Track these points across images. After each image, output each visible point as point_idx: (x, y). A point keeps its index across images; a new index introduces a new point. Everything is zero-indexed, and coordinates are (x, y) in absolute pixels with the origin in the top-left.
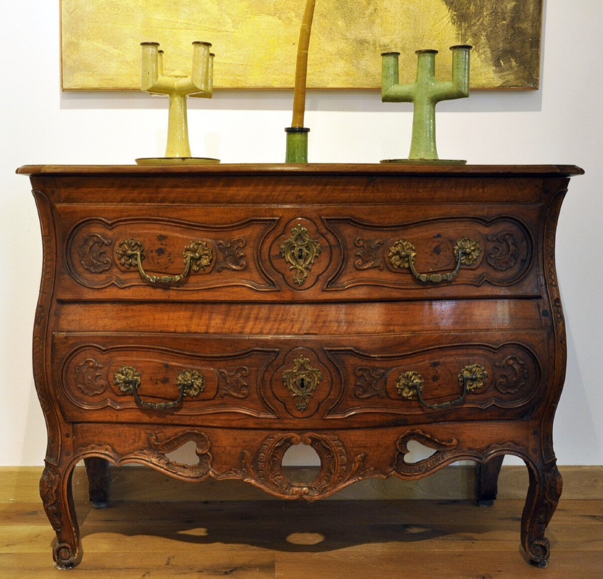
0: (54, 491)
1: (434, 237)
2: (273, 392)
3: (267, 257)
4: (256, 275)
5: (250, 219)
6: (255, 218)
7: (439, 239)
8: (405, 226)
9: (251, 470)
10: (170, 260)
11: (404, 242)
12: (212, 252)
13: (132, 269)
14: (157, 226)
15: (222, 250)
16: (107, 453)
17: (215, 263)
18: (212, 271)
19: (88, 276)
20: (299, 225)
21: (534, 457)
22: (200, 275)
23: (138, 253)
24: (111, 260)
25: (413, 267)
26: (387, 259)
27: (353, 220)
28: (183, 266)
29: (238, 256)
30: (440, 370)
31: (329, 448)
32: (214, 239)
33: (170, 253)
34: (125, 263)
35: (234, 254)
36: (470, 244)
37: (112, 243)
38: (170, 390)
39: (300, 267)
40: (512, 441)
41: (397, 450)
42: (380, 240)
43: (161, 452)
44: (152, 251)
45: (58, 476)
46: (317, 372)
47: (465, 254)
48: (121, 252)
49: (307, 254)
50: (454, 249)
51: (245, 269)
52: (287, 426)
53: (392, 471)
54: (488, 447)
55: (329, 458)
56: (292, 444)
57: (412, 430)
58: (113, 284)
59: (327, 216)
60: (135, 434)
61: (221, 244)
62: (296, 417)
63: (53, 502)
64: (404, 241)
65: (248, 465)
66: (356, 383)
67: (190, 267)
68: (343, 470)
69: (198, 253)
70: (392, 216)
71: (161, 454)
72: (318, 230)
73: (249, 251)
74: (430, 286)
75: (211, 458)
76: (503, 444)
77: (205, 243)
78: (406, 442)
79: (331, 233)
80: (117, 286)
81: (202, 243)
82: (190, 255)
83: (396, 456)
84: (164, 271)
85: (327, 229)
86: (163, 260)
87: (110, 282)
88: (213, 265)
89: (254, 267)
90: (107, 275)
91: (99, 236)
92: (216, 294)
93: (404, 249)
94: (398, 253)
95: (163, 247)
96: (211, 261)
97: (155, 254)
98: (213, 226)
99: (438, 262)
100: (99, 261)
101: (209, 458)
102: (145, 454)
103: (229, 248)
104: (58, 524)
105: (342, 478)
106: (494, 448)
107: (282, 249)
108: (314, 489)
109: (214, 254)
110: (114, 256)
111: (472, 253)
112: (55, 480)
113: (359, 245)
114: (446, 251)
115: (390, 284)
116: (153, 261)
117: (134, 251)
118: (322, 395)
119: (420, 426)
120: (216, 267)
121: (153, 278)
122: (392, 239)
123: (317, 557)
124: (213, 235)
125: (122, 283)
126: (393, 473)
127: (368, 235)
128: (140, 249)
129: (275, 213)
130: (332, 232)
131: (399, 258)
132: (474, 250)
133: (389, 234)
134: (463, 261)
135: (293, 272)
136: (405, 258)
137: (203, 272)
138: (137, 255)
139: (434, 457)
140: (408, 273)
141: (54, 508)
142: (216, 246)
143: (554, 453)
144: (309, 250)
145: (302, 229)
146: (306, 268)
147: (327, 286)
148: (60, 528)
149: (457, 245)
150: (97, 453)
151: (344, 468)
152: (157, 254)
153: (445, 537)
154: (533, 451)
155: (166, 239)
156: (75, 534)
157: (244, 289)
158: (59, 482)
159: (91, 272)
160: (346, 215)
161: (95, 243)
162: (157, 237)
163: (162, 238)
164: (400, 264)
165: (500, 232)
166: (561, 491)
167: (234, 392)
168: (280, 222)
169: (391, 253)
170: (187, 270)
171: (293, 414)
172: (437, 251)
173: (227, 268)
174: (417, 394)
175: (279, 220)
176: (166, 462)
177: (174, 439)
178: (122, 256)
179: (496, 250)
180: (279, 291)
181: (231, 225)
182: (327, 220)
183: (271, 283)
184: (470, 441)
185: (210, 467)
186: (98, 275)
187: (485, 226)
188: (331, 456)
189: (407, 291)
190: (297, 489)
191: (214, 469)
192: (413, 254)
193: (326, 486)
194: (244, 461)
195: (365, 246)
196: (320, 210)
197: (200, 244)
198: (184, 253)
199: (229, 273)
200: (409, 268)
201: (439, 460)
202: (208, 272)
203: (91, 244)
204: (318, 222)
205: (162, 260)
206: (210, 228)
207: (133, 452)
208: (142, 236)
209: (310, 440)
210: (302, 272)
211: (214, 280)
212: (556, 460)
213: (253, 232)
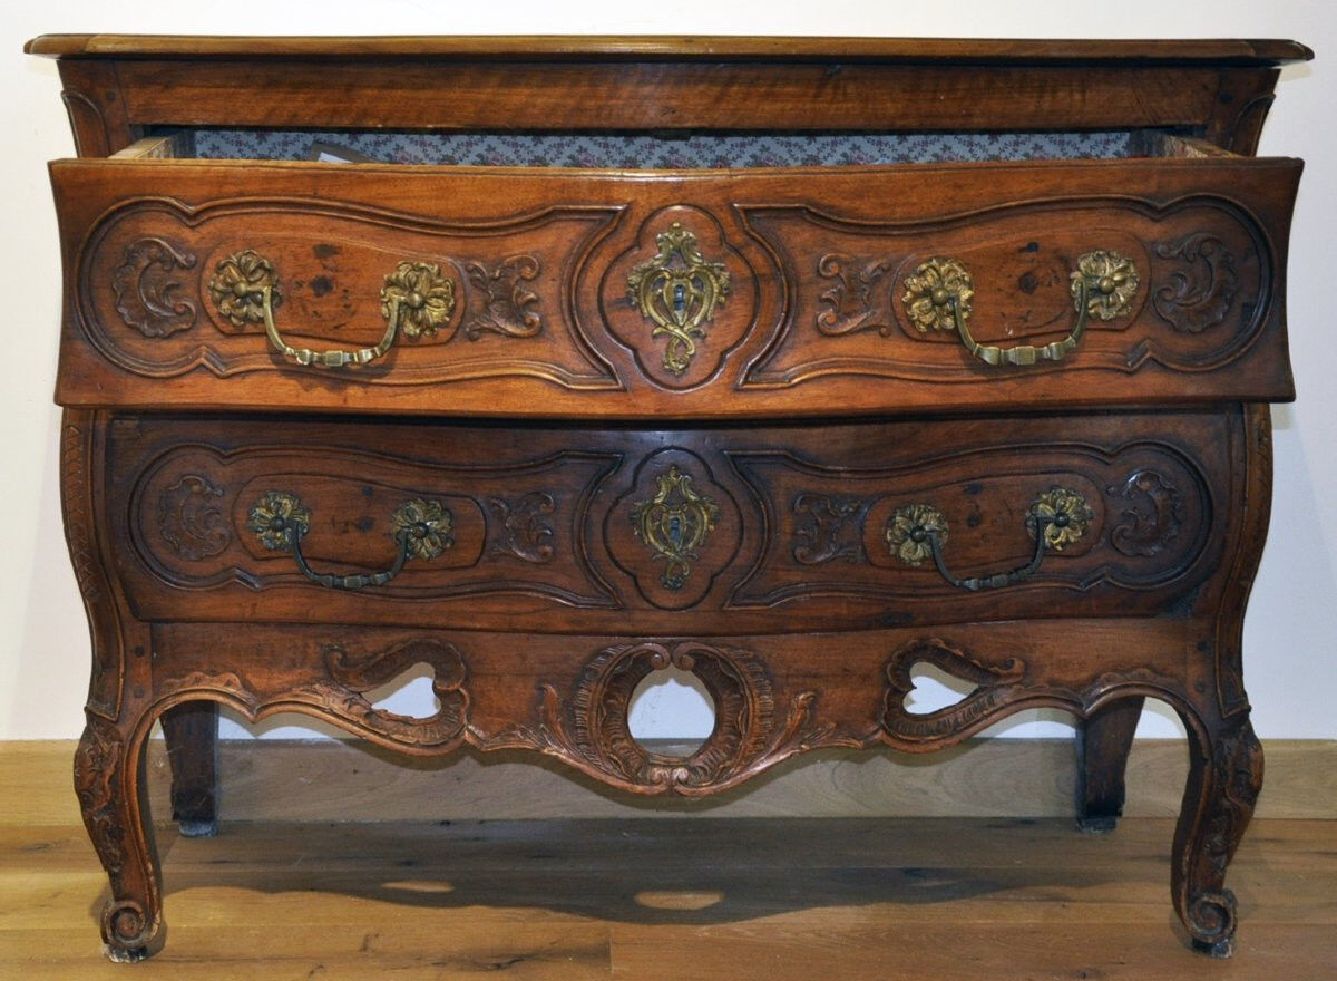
0: (107, 778)
1: (1021, 250)
2: (608, 549)
3: (594, 304)
4: (566, 351)
5: (550, 209)
6: (565, 207)
7: (1032, 255)
8: (947, 224)
9: (559, 728)
10: (345, 306)
11: (941, 265)
12: (454, 289)
13: (250, 328)
14: (314, 222)
15: (480, 284)
16: (231, 690)
17: (463, 317)
18: (453, 337)
19: (138, 345)
20: (676, 225)
21: (1198, 700)
22: (422, 346)
23: (266, 290)
24: (196, 304)
25: (965, 330)
26: (899, 309)
27: (813, 210)
28: (380, 323)
29: (520, 301)
30: (984, 503)
31: (735, 677)
32: (457, 256)
33: (345, 291)
34: (230, 315)
35: (511, 295)
36: (1111, 265)
37: (196, 262)
38: (371, 546)
39: (678, 331)
40: (1147, 666)
41: (887, 683)
42: (881, 261)
43: (353, 689)
44: (300, 285)
45: (117, 743)
46: (708, 505)
47: (1099, 291)
48: (220, 287)
49: (696, 299)
50: (1071, 281)
51: (539, 333)
52: (640, 627)
53: (876, 732)
54: (1094, 680)
55: (735, 699)
56: (651, 669)
57: (921, 639)
58: (202, 365)
59: (748, 200)
60: (296, 646)
61: (477, 269)
62: (660, 608)
63: (105, 804)
64: (943, 260)
65: (552, 716)
66: (796, 530)
67: (399, 326)
68: (765, 727)
69: (419, 293)
70: (914, 200)
71: (353, 692)
72: (723, 238)
73: (548, 289)
74: (1006, 376)
75: (468, 702)
76: (1128, 671)
77: (436, 267)
78: (909, 665)
79: (757, 245)
80: (211, 371)
81: (430, 267)
82: (397, 297)
83: (885, 700)
84: (331, 335)
85: (747, 234)
86: (328, 306)
87: (192, 361)
88: (454, 323)
89: (561, 328)
90: (185, 343)
91: (163, 243)
92: (463, 395)
93: (943, 283)
94: (927, 292)
95: (329, 274)
96: (451, 312)
97: (307, 291)
98: (457, 224)
99: (1029, 312)
100: (163, 307)
101: (464, 704)
102: (316, 692)
103: (497, 279)
104: (115, 856)
105: (762, 748)
106: (1109, 681)
107: (632, 286)
108: (701, 772)
109: (459, 293)
110: (204, 294)
111: (1117, 288)
112: (110, 753)
113: (830, 274)
114: (1050, 285)
115: (904, 371)
116: (304, 309)
117: (254, 282)
118: (719, 557)
119: (939, 628)
120: (464, 328)
121: (305, 353)
122: (912, 257)
123: (707, 934)
124: (454, 246)
125: (225, 364)
126: (877, 736)
127: (852, 247)
128: (270, 279)
129: (615, 194)
130: (759, 242)
131: (930, 306)
132: (1122, 283)
133: (906, 244)
134: (1092, 311)
135: (661, 345)
136: (945, 303)
137: (431, 341)
138: (262, 294)
139: (971, 700)
140: (951, 343)
141: (106, 818)
142: (465, 274)
143: (1245, 694)
144: (701, 288)
145: (684, 234)
146: (695, 334)
147: (747, 378)
148: (119, 864)
149: (1079, 270)
150: (206, 691)
151: (768, 722)
152: (312, 292)
153: (999, 895)
154: (1197, 690)
155: (336, 253)
156: (152, 878)
157: (537, 383)
158: (121, 758)
159: (145, 336)
160: (798, 199)
161: (153, 261)
162: (314, 248)
163: (324, 251)
164: (934, 321)
165: (1189, 236)
166: (1261, 781)
167: (522, 551)
168: (627, 217)
169: (909, 294)
170: (390, 335)
171: (653, 600)
172: (1027, 284)
173: (492, 331)
174: (934, 555)
175: (625, 211)
176: (365, 712)
177: (385, 659)
178: (225, 294)
179: (1180, 280)
180: (624, 390)
181: (504, 223)
182: (747, 211)
183: (604, 371)
184: (1052, 664)
185: (465, 722)
186: (164, 344)
187: (1153, 220)
188: (738, 696)
189: (948, 388)
190: (661, 771)
191: (476, 726)
192: (966, 294)
193: (728, 763)
194: (542, 707)
195: (842, 275)
196: (730, 186)
197: (422, 269)
198: (382, 292)
199: (497, 342)
200: (955, 332)
201: (983, 709)
202: (445, 339)
203: (145, 264)
204: (724, 216)
205: (325, 309)
206: (450, 228)
207: (290, 690)
208: (274, 245)
209: (691, 661)
210: (683, 343)
211: (459, 359)
212: (1249, 709)
213: (558, 240)
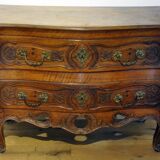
4: (67, 63)
8: (119, 46)
18: (51, 61)
22: (47, 62)
29: (60, 56)
31: (90, 118)
33: (36, 54)
38: (37, 100)
51: (63, 61)
55: (90, 121)
62: (79, 109)
67: (44, 60)
75: (51, 121)
78: (116, 115)
82: (43, 56)
94: (116, 56)
107: (76, 55)
122: (114, 51)
127: (105, 49)
128: (26, 53)
144: (85, 55)
149: (137, 52)
152: (31, 54)
155: (35, 49)
162: (32, 48)
173: (56, 60)
175: (75, 45)
180: (74, 69)
183: (72, 66)
193: (89, 130)
205: (33, 56)
213: (66, 49)
